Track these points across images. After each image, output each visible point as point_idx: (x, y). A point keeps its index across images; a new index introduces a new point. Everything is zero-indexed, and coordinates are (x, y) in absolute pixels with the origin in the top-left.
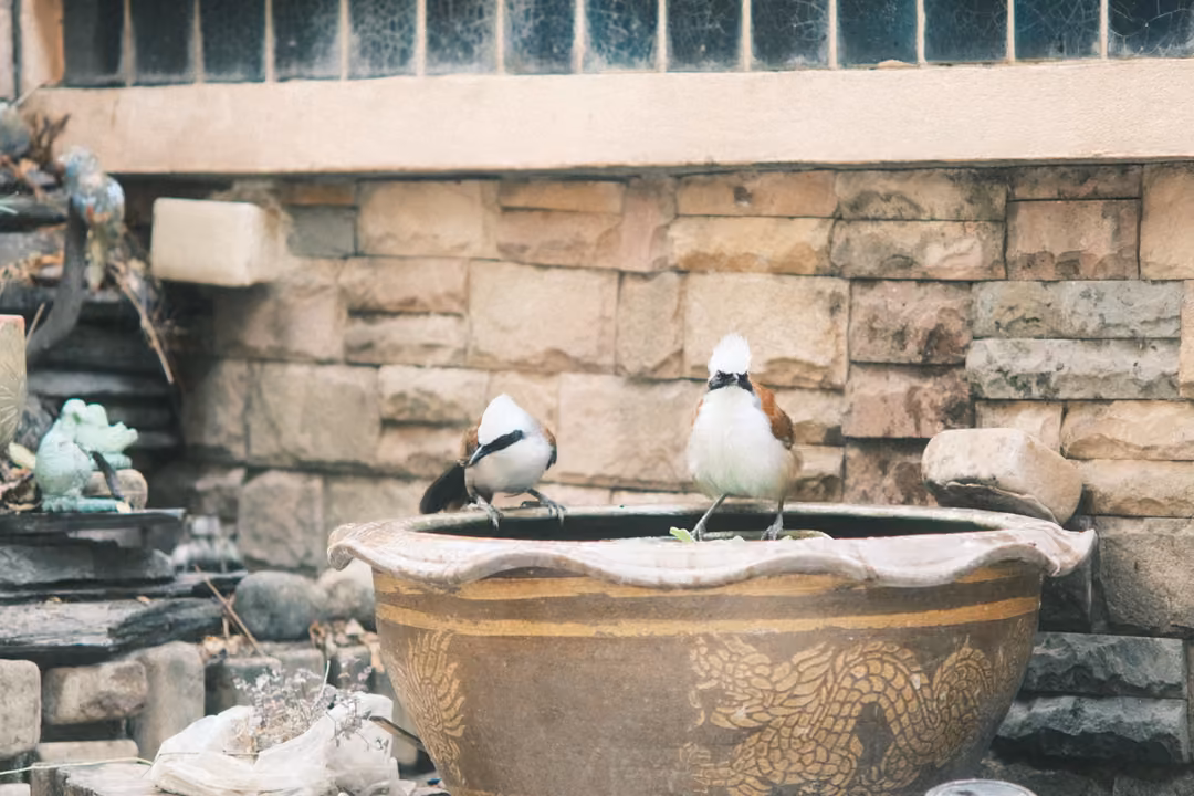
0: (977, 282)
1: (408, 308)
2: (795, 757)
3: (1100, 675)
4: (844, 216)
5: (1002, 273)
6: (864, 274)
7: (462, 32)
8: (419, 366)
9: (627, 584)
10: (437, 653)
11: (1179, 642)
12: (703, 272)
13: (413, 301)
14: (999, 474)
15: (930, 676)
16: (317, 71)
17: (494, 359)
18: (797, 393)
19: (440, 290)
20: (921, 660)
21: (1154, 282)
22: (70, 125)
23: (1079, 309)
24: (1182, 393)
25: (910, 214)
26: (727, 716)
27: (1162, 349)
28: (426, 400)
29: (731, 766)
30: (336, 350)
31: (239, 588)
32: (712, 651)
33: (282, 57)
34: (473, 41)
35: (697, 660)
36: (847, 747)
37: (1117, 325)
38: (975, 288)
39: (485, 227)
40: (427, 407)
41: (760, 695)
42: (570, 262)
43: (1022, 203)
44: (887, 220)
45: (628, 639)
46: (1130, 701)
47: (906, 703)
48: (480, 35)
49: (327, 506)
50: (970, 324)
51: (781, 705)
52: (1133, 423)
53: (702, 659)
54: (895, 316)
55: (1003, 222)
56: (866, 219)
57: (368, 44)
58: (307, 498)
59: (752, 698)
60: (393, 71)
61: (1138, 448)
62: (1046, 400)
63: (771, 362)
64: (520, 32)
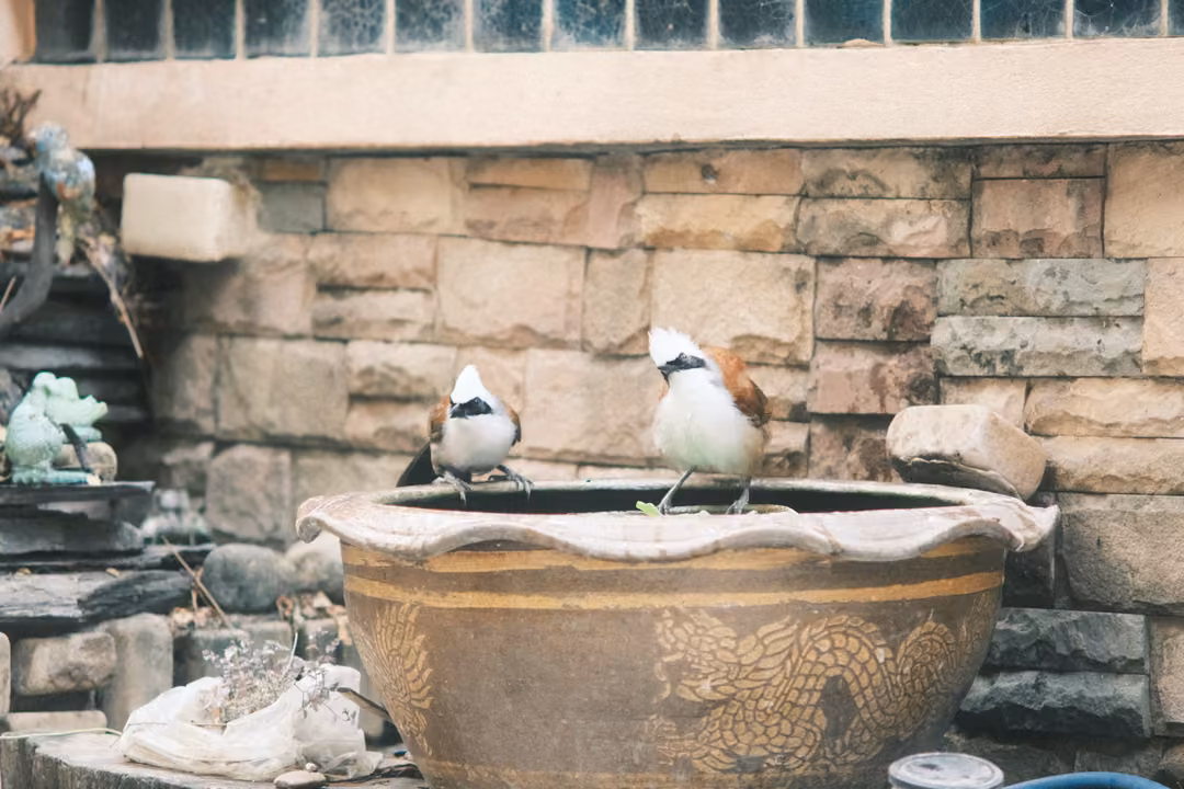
0: (942, 259)
1: (377, 284)
2: (759, 729)
3: (1062, 650)
4: (811, 194)
5: (966, 251)
6: (828, 251)
7: (431, 9)
8: (387, 341)
9: (593, 557)
10: (405, 626)
11: (1142, 618)
12: (670, 250)
13: (381, 277)
14: (964, 450)
15: (895, 650)
16: (287, 49)
17: (462, 334)
18: (763, 368)
19: (408, 266)
20: (885, 633)
21: (1118, 261)
22: (41, 101)
23: (1042, 288)
24: (1145, 371)
25: (875, 192)
26: (692, 689)
27: (1125, 326)
28: (394, 375)
29: (696, 738)
30: (305, 324)
31: (208, 560)
32: (677, 624)
33: (253, 34)
34: (443, 19)
35: (664, 633)
36: (811, 720)
37: (1081, 304)
38: (940, 266)
39: (454, 204)
40: (394, 382)
41: (725, 669)
42: (539, 237)
43: (987, 182)
44: (854, 198)
45: (594, 612)
46: (1093, 676)
47: (871, 676)
48: (449, 13)
49: (295, 479)
50: (935, 301)
51: (746, 678)
52: (1098, 400)
53: (668, 632)
54: (861, 293)
55: (968, 201)
56: (832, 197)
57: (338, 21)
58: (275, 473)
59: (718, 670)
60: (363, 48)
61: (1101, 425)
62: (1010, 378)
63: (737, 339)
64: (488, 10)
